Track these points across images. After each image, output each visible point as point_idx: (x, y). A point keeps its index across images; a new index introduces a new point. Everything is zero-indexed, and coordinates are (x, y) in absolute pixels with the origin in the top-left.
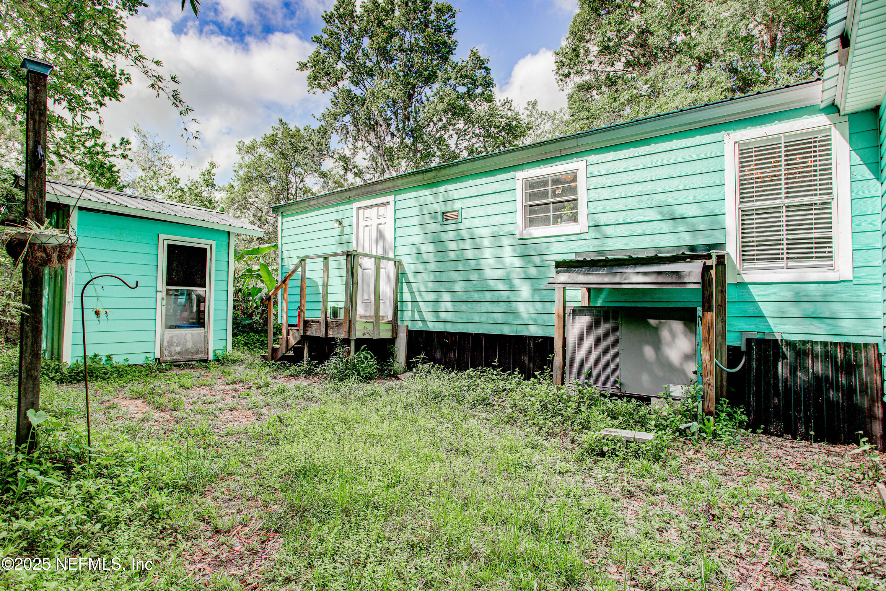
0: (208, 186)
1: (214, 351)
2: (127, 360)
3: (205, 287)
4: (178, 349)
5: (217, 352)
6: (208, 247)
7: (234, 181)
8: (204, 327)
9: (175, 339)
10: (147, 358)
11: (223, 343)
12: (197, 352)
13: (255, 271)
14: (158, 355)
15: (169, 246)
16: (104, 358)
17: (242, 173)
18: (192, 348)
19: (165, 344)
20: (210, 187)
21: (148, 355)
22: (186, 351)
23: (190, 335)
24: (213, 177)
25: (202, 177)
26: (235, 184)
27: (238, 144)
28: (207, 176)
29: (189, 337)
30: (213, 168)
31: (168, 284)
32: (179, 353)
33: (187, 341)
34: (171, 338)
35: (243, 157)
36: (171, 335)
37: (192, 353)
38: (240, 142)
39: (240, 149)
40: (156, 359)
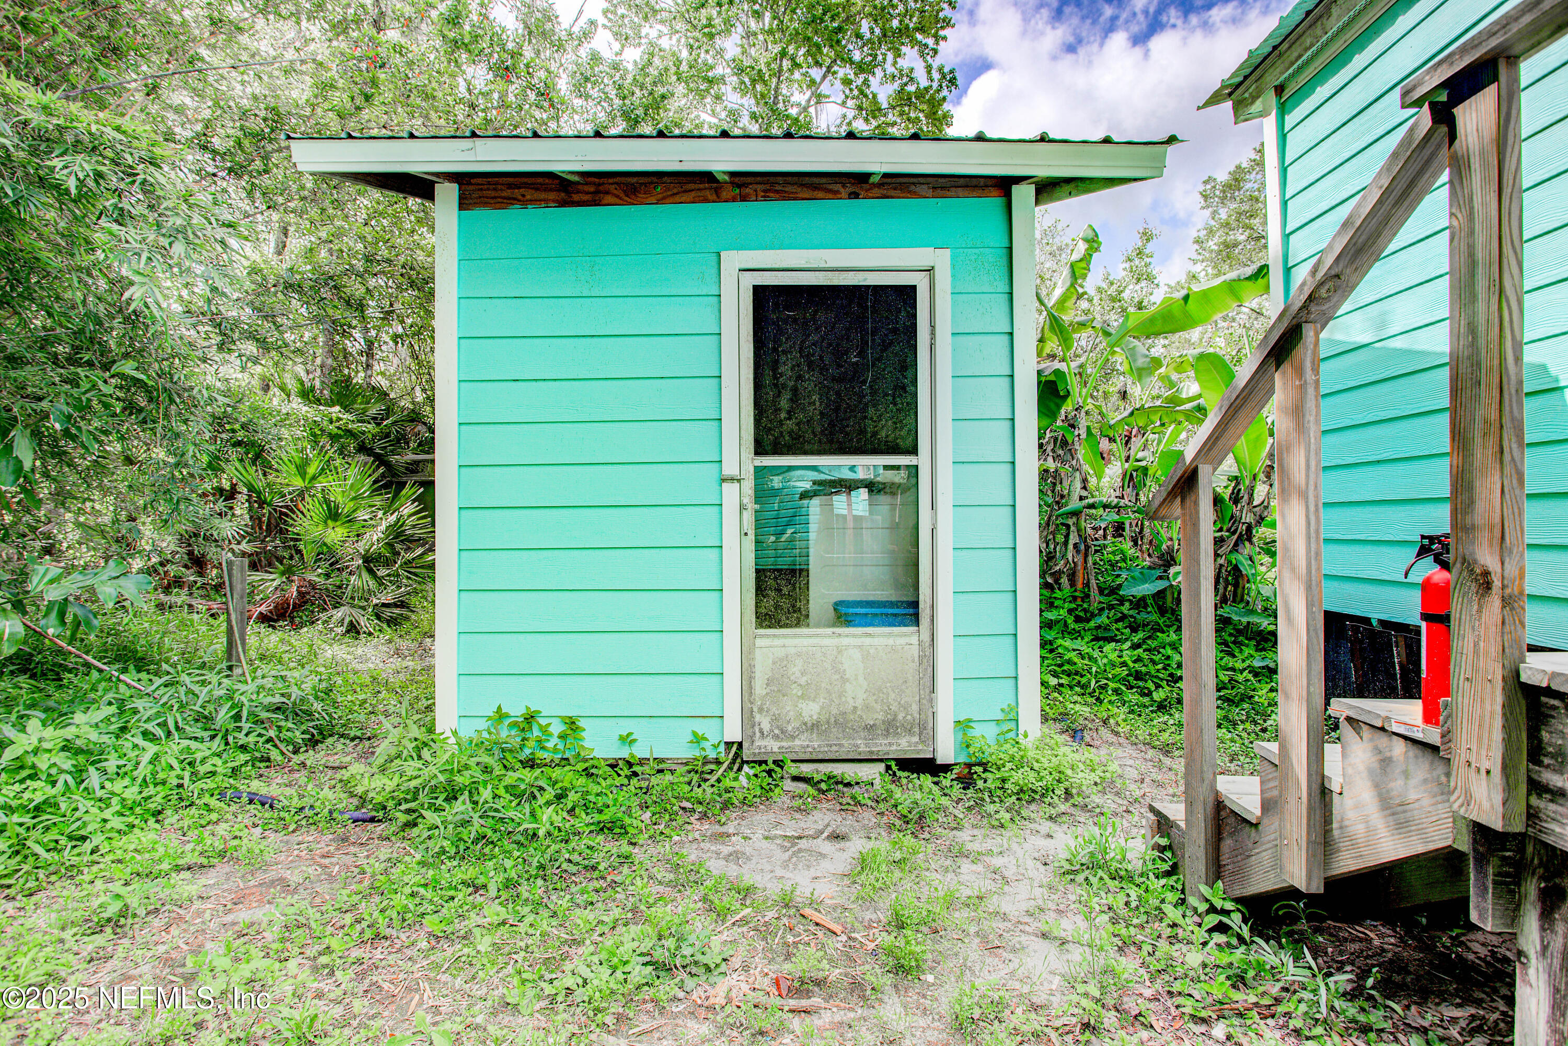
0: (1138, 280)
1: (963, 725)
2: (627, 740)
3: (913, 451)
4: (811, 710)
5: (977, 731)
6: (920, 281)
7: (1195, 262)
8: (917, 623)
9: (795, 670)
10: (697, 739)
11: (1001, 695)
12: (890, 727)
13: (1190, 400)
14: (734, 733)
15: (759, 292)
16: (557, 728)
17: (1212, 244)
18: (867, 707)
19: (760, 688)
20: (1143, 284)
21: (701, 727)
22: (840, 723)
23: (856, 654)
24: (1148, 260)
25: (1127, 265)
26: (1198, 268)
27: (1202, 188)
28: (1137, 262)
29: (852, 663)
30: (1148, 240)
31: (760, 450)
32: (814, 727)
33: (844, 680)
34: (782, 663)
35: (1215, 213)
36: (780, 653)
37: (870, 728)
38: (1205, 183)
39: (1205, 197)
40: (729, 745)
